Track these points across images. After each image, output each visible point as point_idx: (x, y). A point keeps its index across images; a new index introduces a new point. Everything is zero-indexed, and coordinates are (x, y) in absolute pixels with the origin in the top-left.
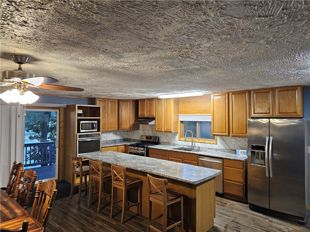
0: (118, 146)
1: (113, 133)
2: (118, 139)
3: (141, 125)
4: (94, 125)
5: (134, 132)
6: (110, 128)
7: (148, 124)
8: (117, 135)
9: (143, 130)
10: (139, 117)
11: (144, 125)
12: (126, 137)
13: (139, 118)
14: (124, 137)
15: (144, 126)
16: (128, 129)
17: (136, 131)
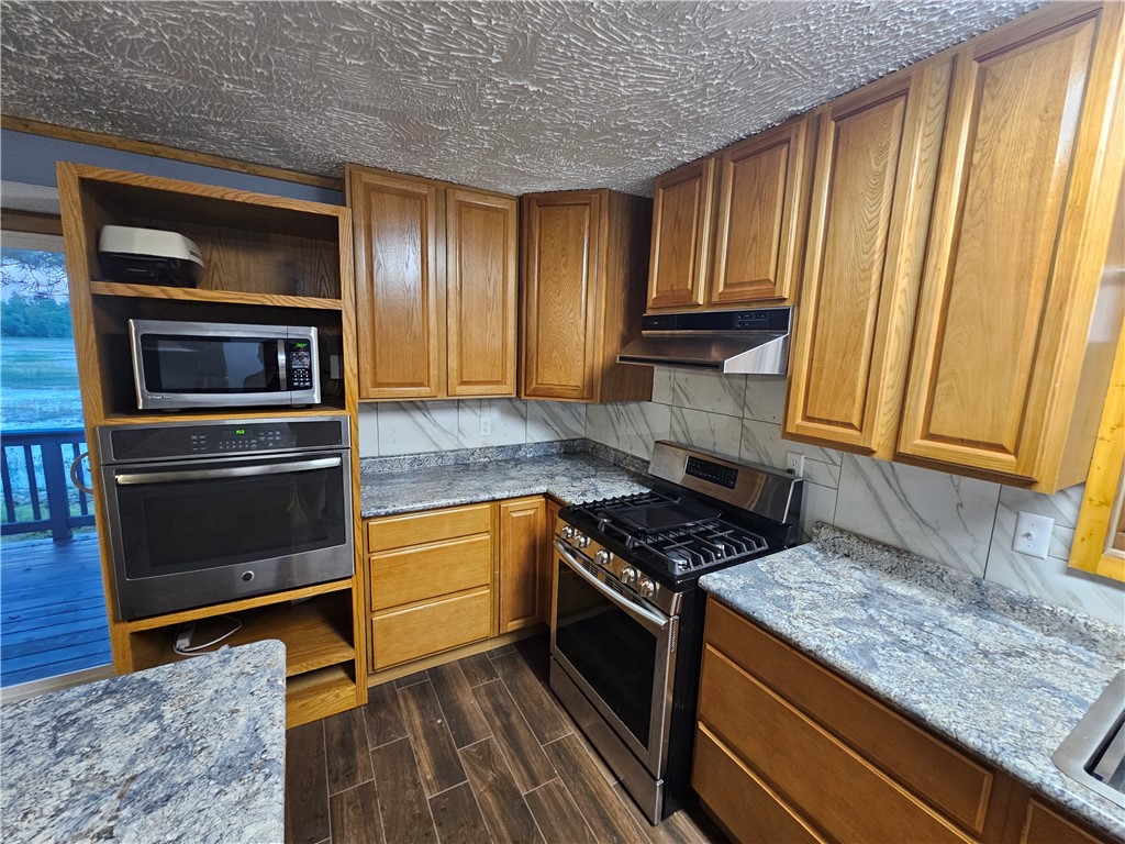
0: (494, 500)
1: (504, 412)
2: (529, 441)
3: (661, 375)
4: (282, 358)
5: (621, 407)
6: (464, 383)
7: (718, 366)
8: (524, 418)
9: (675, 406)
10: (649, 313)
11: (681, 375)
12: (580, 431)
13: (650, 323)
14: (566, 430)
15: (682, 383)
16: (575, 394)
17: (633, 406)
